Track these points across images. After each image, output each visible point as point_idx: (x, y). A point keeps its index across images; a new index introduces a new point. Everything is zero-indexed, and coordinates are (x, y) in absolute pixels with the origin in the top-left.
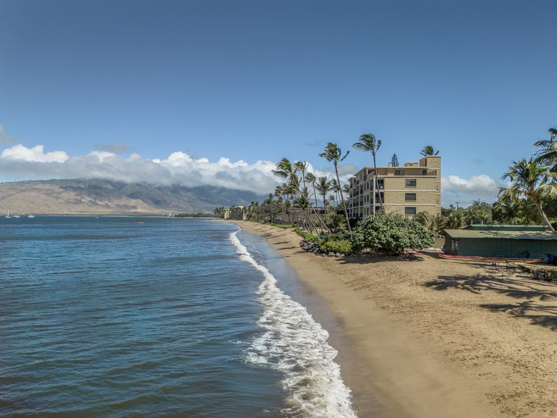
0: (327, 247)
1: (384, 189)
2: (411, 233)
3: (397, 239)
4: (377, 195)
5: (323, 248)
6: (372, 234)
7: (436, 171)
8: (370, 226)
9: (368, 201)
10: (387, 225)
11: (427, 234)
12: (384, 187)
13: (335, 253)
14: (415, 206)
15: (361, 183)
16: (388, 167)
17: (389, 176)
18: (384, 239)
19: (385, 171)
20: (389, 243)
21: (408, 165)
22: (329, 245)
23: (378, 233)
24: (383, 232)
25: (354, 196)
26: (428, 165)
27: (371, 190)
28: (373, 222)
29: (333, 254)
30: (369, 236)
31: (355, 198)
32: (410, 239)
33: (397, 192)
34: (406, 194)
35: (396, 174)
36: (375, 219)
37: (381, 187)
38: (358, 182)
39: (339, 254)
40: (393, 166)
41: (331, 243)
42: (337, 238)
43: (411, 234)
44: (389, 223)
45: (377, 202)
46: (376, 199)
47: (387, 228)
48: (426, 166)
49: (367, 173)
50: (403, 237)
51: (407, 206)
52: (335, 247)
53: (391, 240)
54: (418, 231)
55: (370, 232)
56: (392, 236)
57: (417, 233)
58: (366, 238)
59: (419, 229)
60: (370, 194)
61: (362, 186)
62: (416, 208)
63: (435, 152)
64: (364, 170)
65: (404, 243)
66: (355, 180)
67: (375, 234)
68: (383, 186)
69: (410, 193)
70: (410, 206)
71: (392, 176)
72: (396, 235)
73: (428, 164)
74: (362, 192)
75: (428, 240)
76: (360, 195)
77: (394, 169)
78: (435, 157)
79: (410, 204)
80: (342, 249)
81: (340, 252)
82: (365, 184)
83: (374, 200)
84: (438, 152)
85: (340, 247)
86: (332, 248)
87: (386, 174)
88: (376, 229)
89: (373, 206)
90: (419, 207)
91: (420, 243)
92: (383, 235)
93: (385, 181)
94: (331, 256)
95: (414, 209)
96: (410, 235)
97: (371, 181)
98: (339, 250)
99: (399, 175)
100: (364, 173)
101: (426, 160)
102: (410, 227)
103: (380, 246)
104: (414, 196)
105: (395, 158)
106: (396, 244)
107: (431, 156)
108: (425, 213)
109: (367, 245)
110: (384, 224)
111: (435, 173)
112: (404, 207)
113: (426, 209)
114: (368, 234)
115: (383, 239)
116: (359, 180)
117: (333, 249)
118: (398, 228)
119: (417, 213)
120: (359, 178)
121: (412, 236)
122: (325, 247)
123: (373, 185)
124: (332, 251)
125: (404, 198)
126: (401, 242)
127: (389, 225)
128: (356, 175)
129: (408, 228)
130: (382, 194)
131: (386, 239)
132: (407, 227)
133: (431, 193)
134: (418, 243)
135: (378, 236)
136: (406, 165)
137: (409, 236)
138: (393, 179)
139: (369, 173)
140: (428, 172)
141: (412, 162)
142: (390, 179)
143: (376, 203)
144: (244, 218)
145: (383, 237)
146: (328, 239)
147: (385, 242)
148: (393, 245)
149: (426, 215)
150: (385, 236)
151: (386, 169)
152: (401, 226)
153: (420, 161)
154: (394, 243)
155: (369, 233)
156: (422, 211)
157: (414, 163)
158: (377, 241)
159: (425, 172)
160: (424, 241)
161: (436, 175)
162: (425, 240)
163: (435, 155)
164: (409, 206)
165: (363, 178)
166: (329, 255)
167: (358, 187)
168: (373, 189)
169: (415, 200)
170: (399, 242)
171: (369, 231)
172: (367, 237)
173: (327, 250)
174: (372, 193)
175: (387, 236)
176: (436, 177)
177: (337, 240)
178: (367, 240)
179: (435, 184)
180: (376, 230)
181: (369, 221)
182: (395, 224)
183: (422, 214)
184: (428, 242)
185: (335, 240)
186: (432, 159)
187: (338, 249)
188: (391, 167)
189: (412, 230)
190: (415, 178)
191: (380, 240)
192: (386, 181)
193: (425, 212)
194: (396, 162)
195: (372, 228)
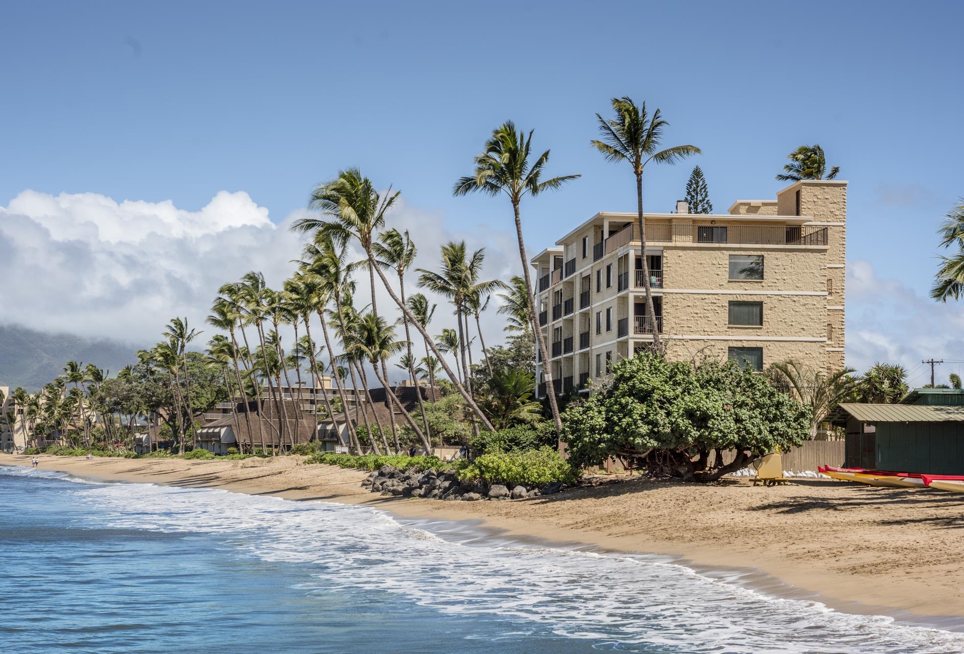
0: (482, 472)
1: (661, 286)
2: (743, 405)
3: (700, 419)
4: (640, 308)
5: (469, 475)
6: (631, 411)
7: (825, 229)
8: (623, 387)
9: (608, 328)
10: (676, 383)
11: (784, 409)
12: (661, 281)
13: (510, 487)
14: (759, 345)
15: (585, 268)
16: (674, 215)
17: (679, 244)
18: (667, 421)
19: (668, 227)
20: (678, 433)
21: (743, 209)
22: (491, 465)
23: (650, 405)
24: (663, 403)
25: (556, 316)
26: (803, 212)
27: (620, 290)
28: (631, 377)
29: (504, 490)
30: (621, 415)
31: (559, 323)
32: (738, 420)
33: (703, 297)
34: (731, 303)
35: (700, 239)
36: (638, 370)
37: (654, 279)
38: (571, 267)
39: (524, 489)
40: (690, 213)
41: (494, 458)
42: (515, 442)
43: (740, 406)
44: (679, 377)
45: (641, 329)
46: (637, 319)
47: (674, 390)
48: (798, 213)
49: (606, 235)
50: (718, 415)
51: (735, 344)
52: (510, 470)
53: (684, 423)
54: (761, 400)
55: (627, 404)
56: (690, 414)
57: (758, 406)
58: (615, 424)
59: (764, 395)
60: (616, 301)
61: (587, 279)
62: (764, 351)
63: (828, 171)
64: (597, 225)
65: (721, 431)
66: (558, 262)
67: (640, 408)
68: (659, 275)
69: (745, 299)
70: (746, 345)
71: (690, 244)
72: (699, 408)
73: (803, 206)
74: (585, 300)
75: (789, 426)
76: (578, 311)
77: (694, 221)
78: (828, 185)
79: (746, 337)
80: (533, 474)
81: (528, 485)
82: (599, 272)
83: (632, 324)
84: (836, 171)
85: (525, 469)
86: (498, 473)
87: (670, 239)
88: (644, 396)
89: (626, 343)
90: (772, 346)
91: (767, 433)
92: (663, 412)
93: (665, 260)
94: (497, 497)
95: (758, 352)
96: (738, 410)
97: (620, 259)
98: (523, 477)
99: (711, 240)
100: (596, 232)
101: (798, 193)
102: (739, 389)
103: (653, 443)
104: (756, 310)
105: (697, 183)
106: (700, 436)
107: (815, 181)
108: (790, 367)
109: (616, 443)
110: (666, 382)
111: (823, 235)
112: (725, 346)
113: (796, 353)
114: (620, 411)
115: (662, 423)
116: (574, 261)
117: (504, 474)
118: (705, 391)
119: (766, 366)
120: (574, 252)
121: (744, 413)
122: (477, 471)
123: (627, 274)
124: (498, 482)
125: (725, 315)
126: (712, 430)
127: (680, 384)
128: (566, 242)
129: (734, 393)
130: (658, 302)
131: (671, 423)
132: (730, 389)
133: (810, 301)
134: (760, 433)
135: (648, 415)
136: (735, 210)
137: (736, 414)
138: (691, 253)
139: (611, 233)
140: (803, 234)
141: (754, 202)
142: (681, 253)
143: (635, 333)
144: (20, 439)
145: (661, 417)
146: (484, 445)
147: (668, 430)
148: (690, 439)
149: (794, 373)
150: (668, 414)
151: (670, 220)
152: (713, 387)
153: (781, 196)
154: (695, 433)
155: (623, 407)
156: (780, 359)
157: (764, 204)
158: (644, 429)
159: (793, 234)
160: (777, 429)
161: (825, 242)
162: (780, 425)
163: (831, 176)
164: (739, 345)
165: (590, 252)
166: (491, 493)
167: (571, 284)
168: (626, 287)
169: (761, 324)
170: (707, 428)
171: (623, 401)
172: (616, 418)
173: (485, 479)
174: (624, 300)
175: (675, 414)
176: (825, 251)
177: (515, 448)
178: (617, 428)
179: (823, 272)
180: (642, 400)
181: (622, 376)
182: (698, 381)
183: (780, 368)
184: (789, 430)
185: (507, 450)
186: (817, 191)
187: (518, 473)
188: (683, 212)
189: (743, 398)
190: (759, 253)
191: (654, 424)
192: (670, 260)
193: (791, 363)
194: (700, 198)
195: (631, 392)
